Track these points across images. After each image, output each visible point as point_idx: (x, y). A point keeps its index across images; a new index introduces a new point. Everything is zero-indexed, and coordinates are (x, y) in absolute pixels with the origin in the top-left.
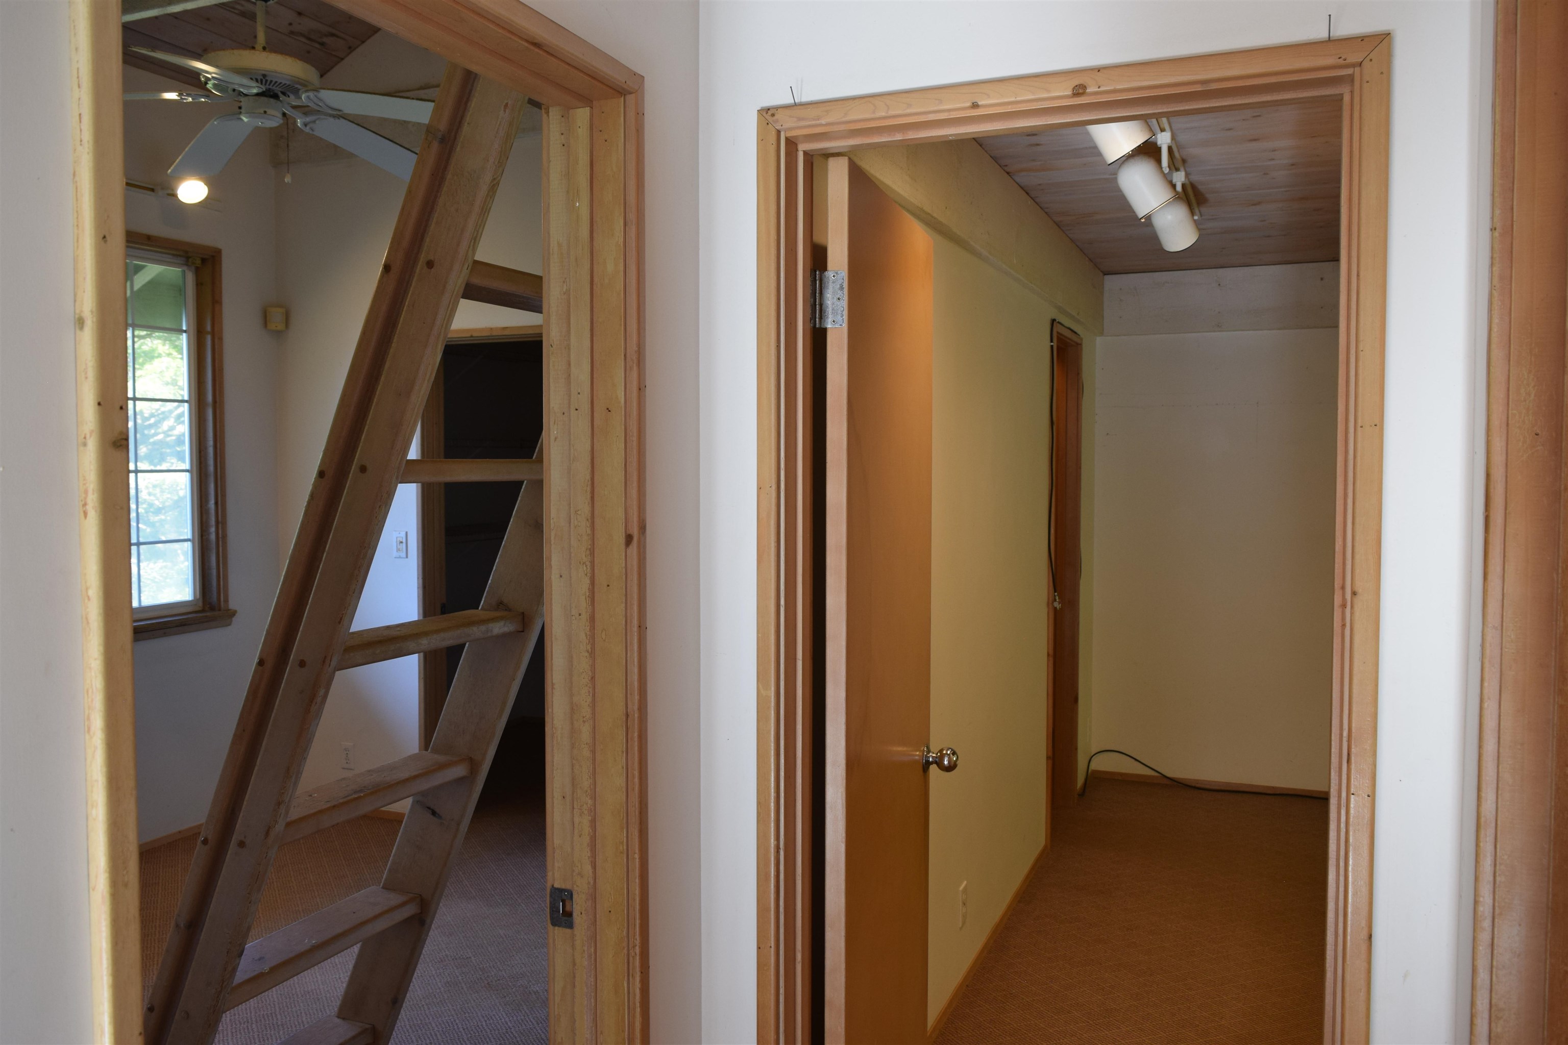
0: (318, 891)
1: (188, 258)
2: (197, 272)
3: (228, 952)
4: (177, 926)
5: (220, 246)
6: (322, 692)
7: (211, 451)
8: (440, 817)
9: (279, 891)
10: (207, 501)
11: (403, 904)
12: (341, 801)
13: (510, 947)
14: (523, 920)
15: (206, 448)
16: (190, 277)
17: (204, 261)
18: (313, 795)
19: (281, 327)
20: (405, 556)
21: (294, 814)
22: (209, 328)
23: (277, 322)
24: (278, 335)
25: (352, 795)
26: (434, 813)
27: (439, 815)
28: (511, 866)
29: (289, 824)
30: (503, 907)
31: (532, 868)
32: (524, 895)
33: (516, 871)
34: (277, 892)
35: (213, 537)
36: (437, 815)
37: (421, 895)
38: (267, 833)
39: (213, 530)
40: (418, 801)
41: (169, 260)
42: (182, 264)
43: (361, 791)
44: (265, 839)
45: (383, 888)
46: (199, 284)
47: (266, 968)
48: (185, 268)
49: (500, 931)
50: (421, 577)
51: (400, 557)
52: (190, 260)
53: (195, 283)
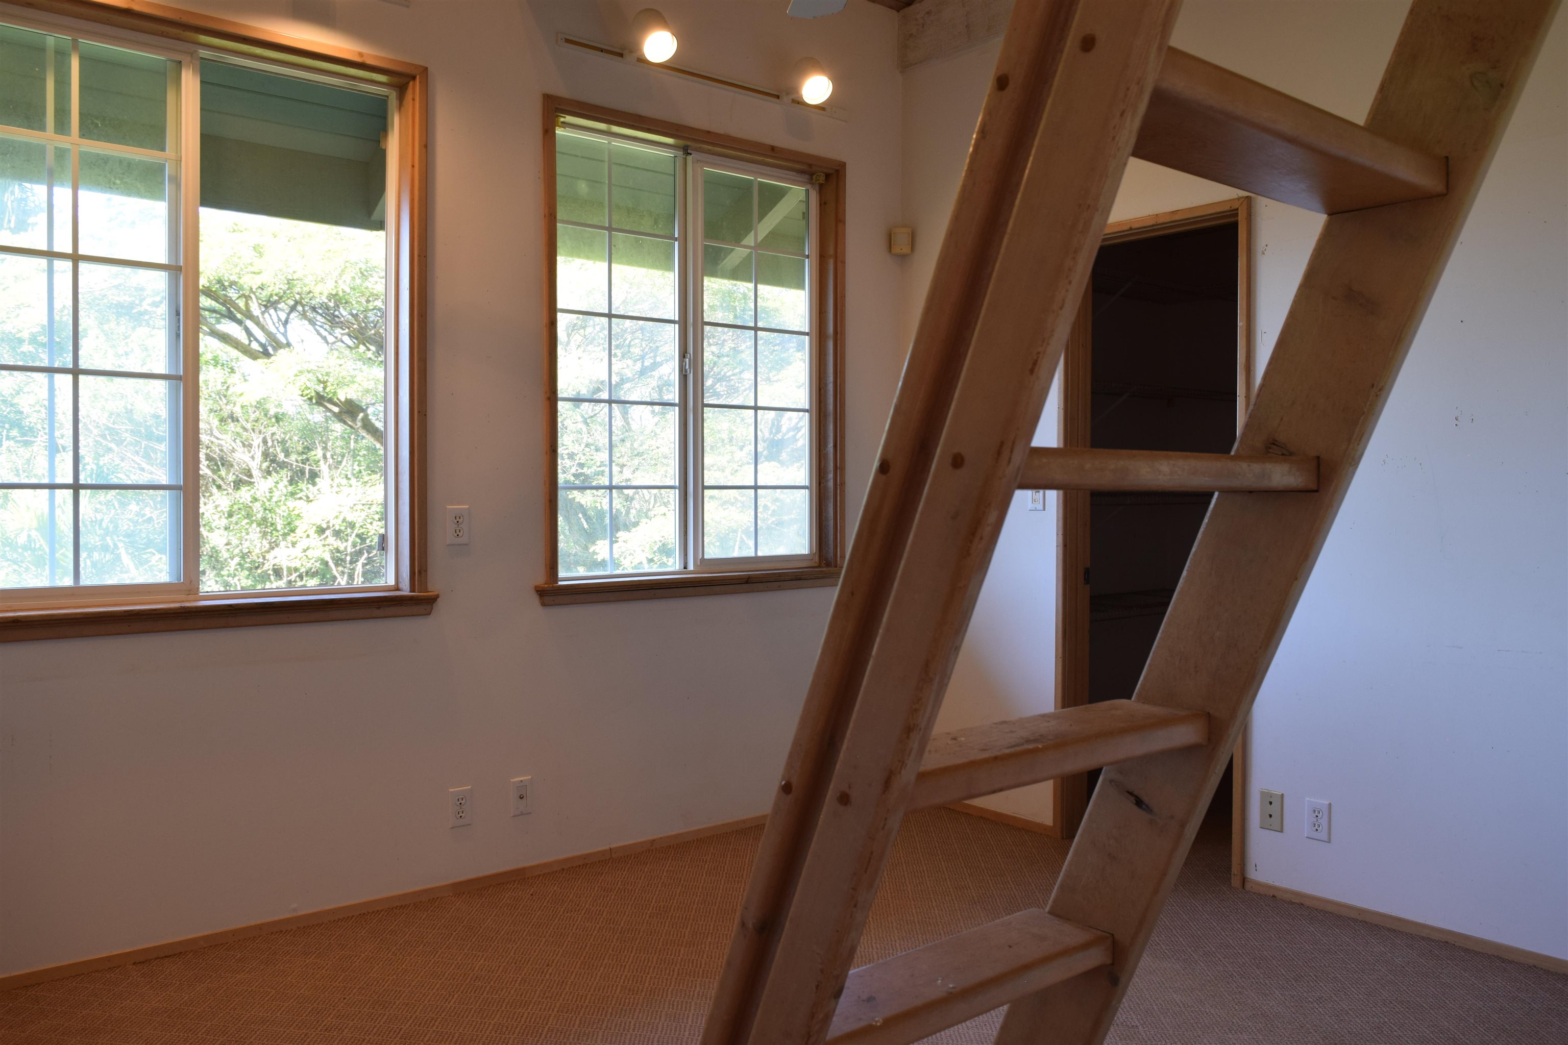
0: (936, 901)
1: (812, 175)
2: (821, 189)
3: (817, 987)
4: (743, 924)
5: (844, 160)
6: (992, 517)
7: (831, 387)
8: (1148, 809)
9: (891, 893)
10: (826, 445)
11: (1085, 946)
12: (1007, 751)
13: (1192, 1021)
14: (1205, 986)
15: (826, 385)
16: (814, 196)
17: (827, 176)
18: (959, 739)
19: (906, 250)
20: (1041, 508)
21: (931, 761)
22: (831, 251)
23: (902, 246)
24: (903, 258)
25: (1022, 744)
26: (1139, 802)
27: (1147, 806)
28: (1177, 908)
29: (923, 776)
30: (1173, 960)
31: (1206, 915)
32: (1201, 949)
33: (1184, 916)
34: (889, 894)
35: (831, 484)
36: (1144, 806)
37: (1113, 935)
38: (887, 784)
39: (831, 476)
40: (1111, 781)
41: (793, 178)
42: (803, 182)
43: (1036, 741)
44: (884, 792)
45: (1050, 913)
46: (823, 204)
47: (878, 1020)
48: (809, 187)
49: (1175, 996)
50: (1061, 533)
51: (1036, 510)
52: (814, 177)
53: (818, 203)
